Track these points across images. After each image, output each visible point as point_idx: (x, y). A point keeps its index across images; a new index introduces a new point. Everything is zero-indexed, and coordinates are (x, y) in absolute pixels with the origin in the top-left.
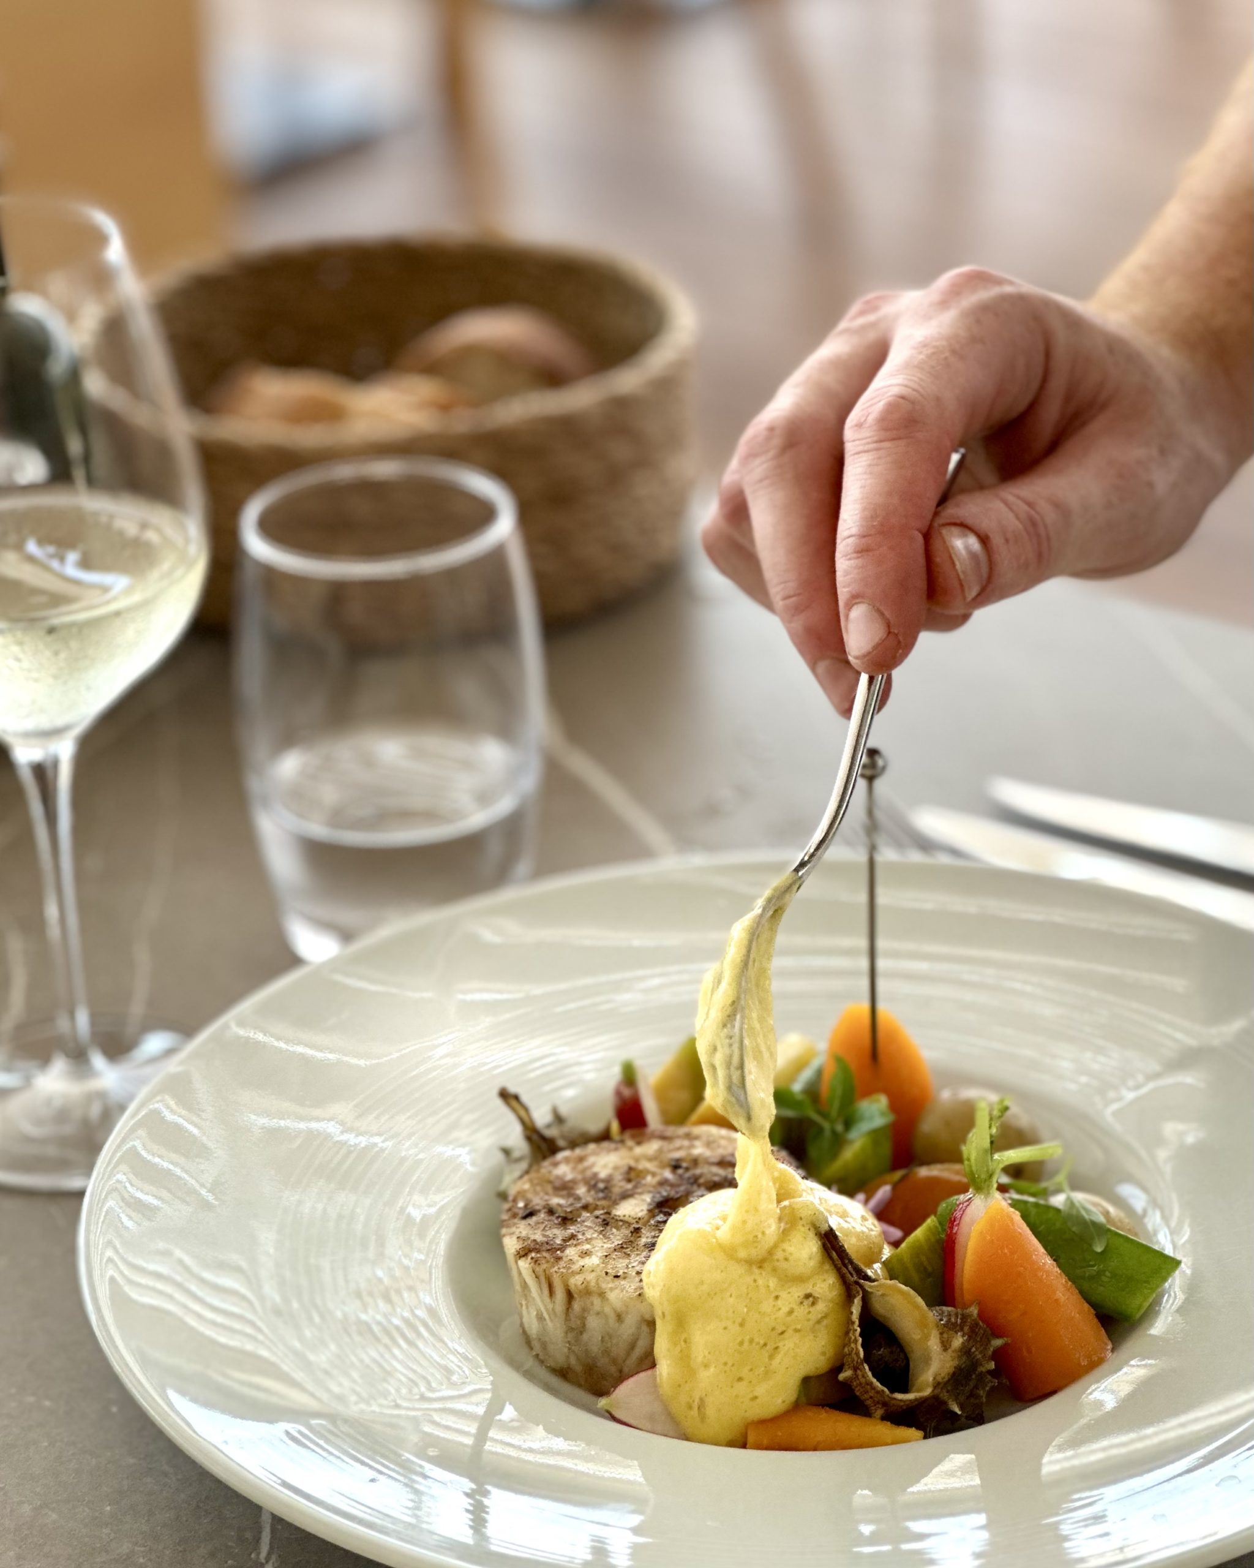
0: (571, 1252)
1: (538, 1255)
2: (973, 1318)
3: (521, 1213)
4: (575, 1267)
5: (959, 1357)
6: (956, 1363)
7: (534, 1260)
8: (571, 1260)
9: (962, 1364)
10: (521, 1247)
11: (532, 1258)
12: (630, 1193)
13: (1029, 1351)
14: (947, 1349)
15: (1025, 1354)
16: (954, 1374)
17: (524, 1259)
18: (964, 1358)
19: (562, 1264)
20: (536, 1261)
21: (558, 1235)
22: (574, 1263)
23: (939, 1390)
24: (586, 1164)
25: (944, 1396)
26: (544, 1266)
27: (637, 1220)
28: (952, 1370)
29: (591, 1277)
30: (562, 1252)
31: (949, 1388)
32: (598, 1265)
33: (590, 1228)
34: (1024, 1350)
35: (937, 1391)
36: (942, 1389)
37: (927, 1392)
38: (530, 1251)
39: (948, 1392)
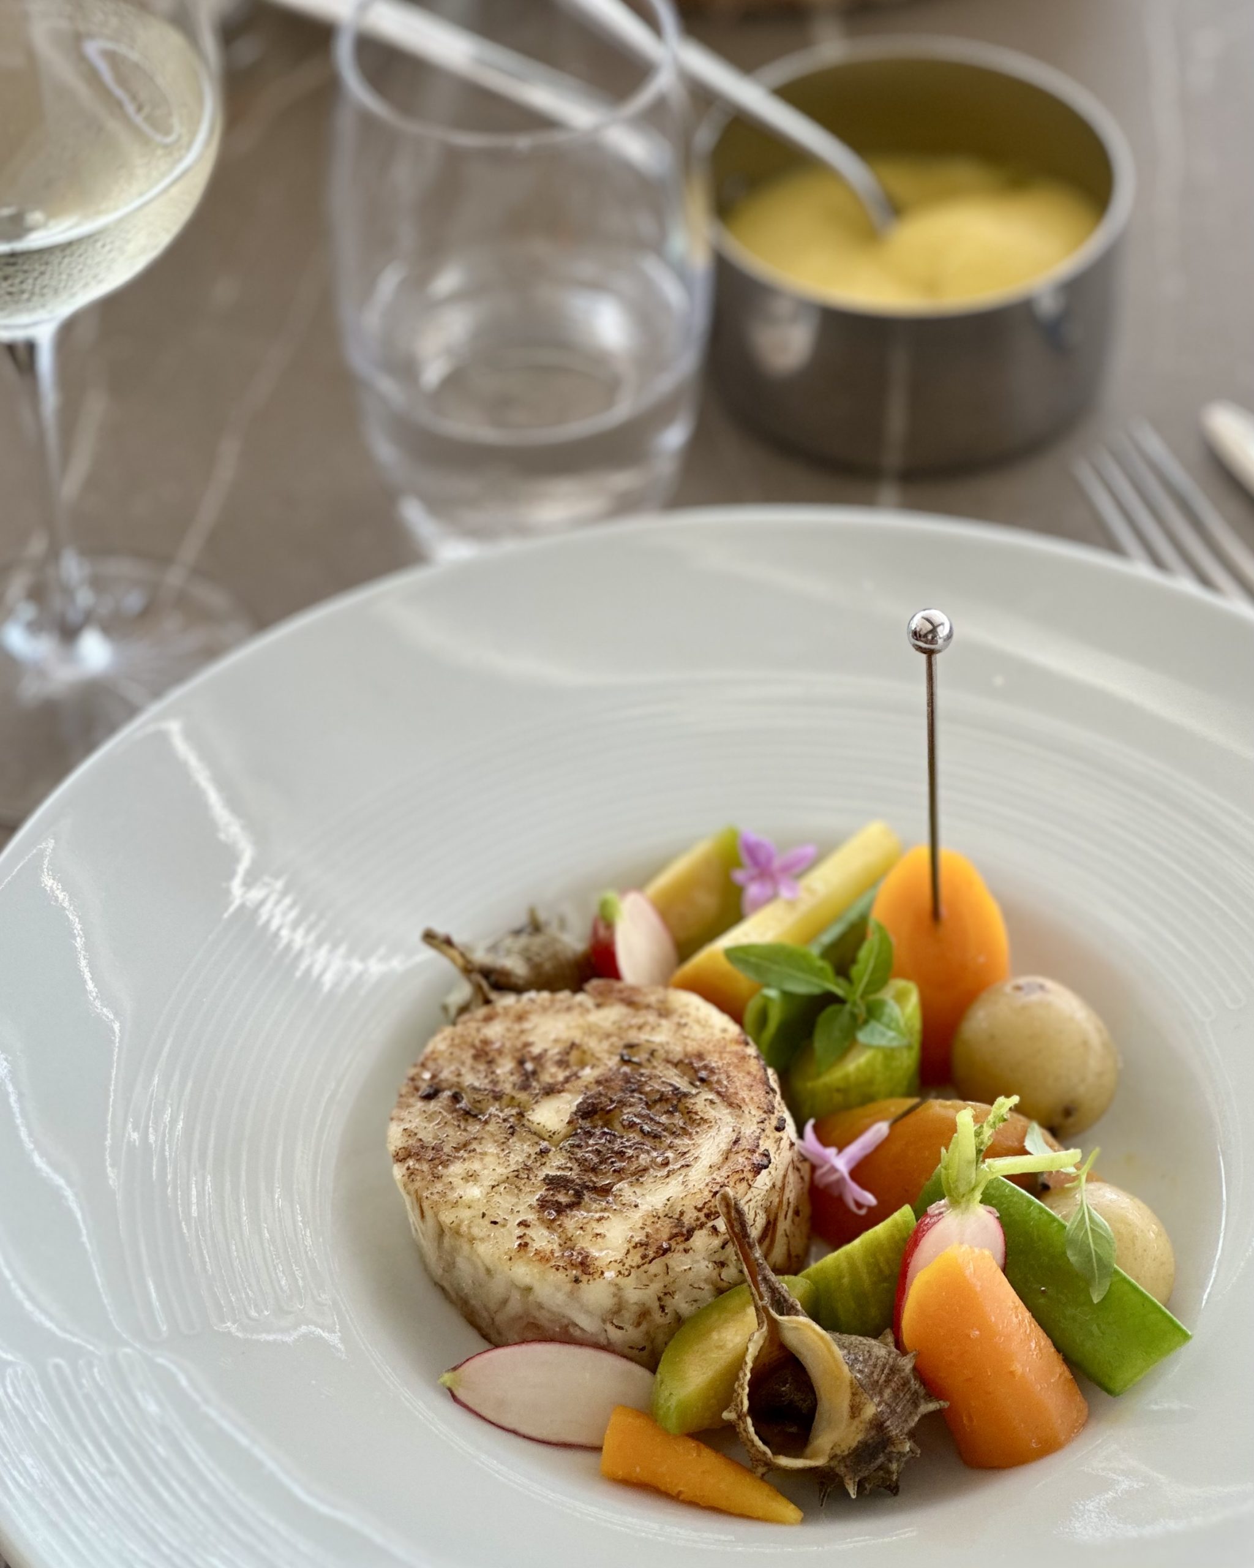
0: (456, 1169)
1: (417, 1166)
2: (903, 1374)
3: (424, 1089)
4: (453, 1196)
5: (867, 1430)
6: (860, 1437)
7: (410, 1171)
8: (451, 1183)
9: (869, 1439)
10: (401, 1146)
11: (408, 1168)
12: (559, 1087)
13: (971, 1419)
14: (854, 1417)
15: (965, 1420)
16: (856, 1449)
17: (399, 1164)
18: (873, 1433)
19: (439, 1186)
20: (411, 1173)
21: (453, 1136)
22: (452, 1188)
23: (836, 1463)
24: (527, 1025)
25: (841, 1470)
26: (418, 1184)
27: (551, 1134)
28: (854, 1444)
29: (465, 1214)
30: (446, 1166)
31: (848, 1463)
32: (479, 1199)
33: (492, 1135)
34: (965, 1418)
35: (833, 1464)
36: (839, 1461)
37: (820, 1462)
38: (409, 1156)
39: (846, 1466)
